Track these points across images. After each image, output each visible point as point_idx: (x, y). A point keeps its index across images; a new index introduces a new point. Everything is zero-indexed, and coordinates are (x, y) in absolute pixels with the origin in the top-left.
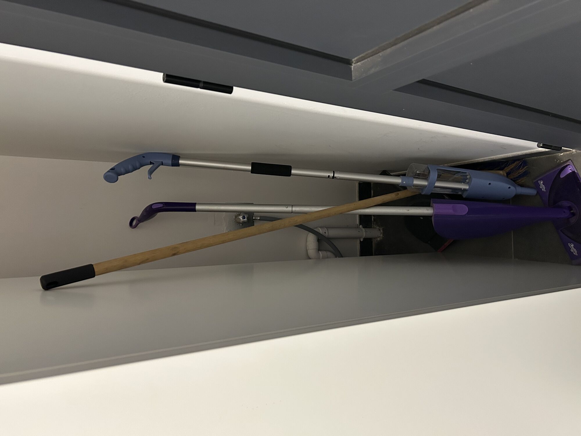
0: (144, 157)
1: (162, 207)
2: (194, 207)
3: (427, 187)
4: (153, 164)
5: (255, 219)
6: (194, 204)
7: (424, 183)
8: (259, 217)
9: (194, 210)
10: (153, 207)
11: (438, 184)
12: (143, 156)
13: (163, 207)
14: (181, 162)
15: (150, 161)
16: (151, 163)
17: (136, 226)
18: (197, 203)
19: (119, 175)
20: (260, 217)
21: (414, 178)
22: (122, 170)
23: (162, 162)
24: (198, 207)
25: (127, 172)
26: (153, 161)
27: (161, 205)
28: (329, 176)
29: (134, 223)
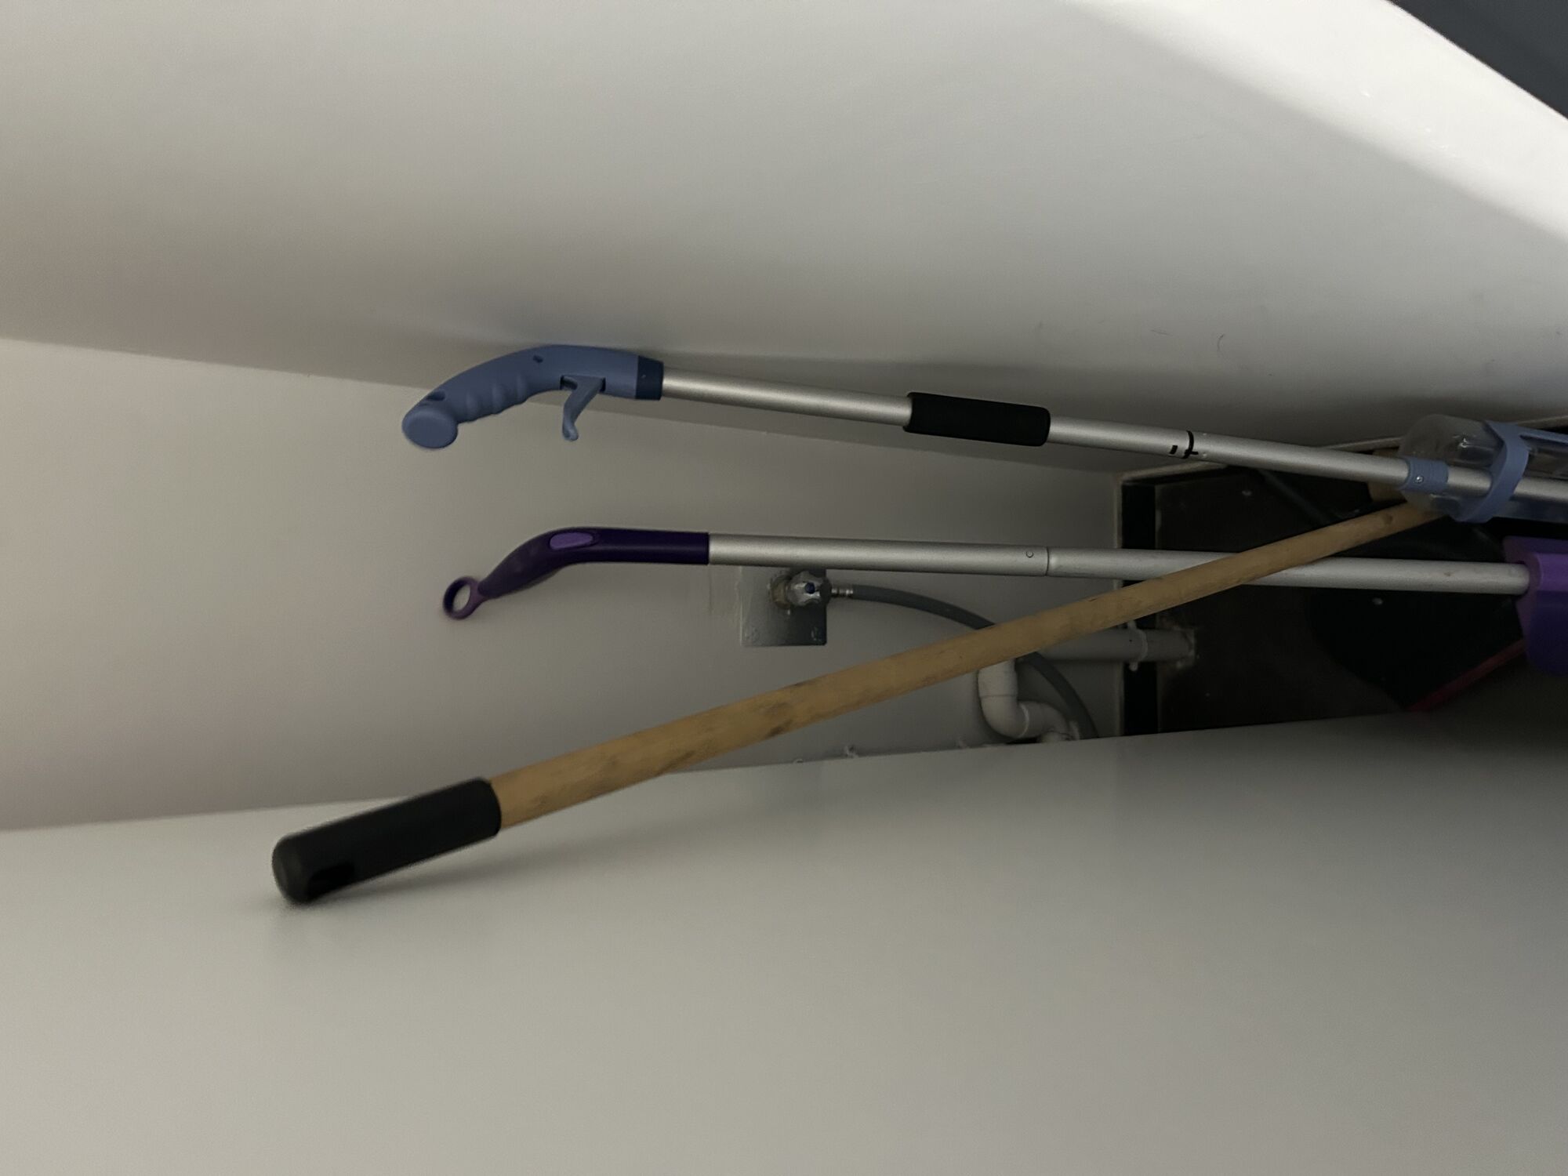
0: (539, 360)
1: (592, 545)
2: (701, 549)
3: (1489, 496)
4: (572, 386)
5: (837, 596)
6: (704, 539)
7: (1476, 482)
8: (849, 589)
9: (703, 559)
10: (557, 544)
11: (1528, 488)
12: (537, 356)
13: (595, 544)
14: (669, 383)
15: (562, 378)
16: (564, 384)
17: (466, 614)
18: (711, 532)
19: (460, 422)
20: (854, 587)
21: (1449, 464)
22: (470, 403)
23: (604, 381)
24: (716, 549)
25: (486, 410)
26: (570, 376)
27: (587, 539)
28: (1175, 448)
29: (462, 599)
